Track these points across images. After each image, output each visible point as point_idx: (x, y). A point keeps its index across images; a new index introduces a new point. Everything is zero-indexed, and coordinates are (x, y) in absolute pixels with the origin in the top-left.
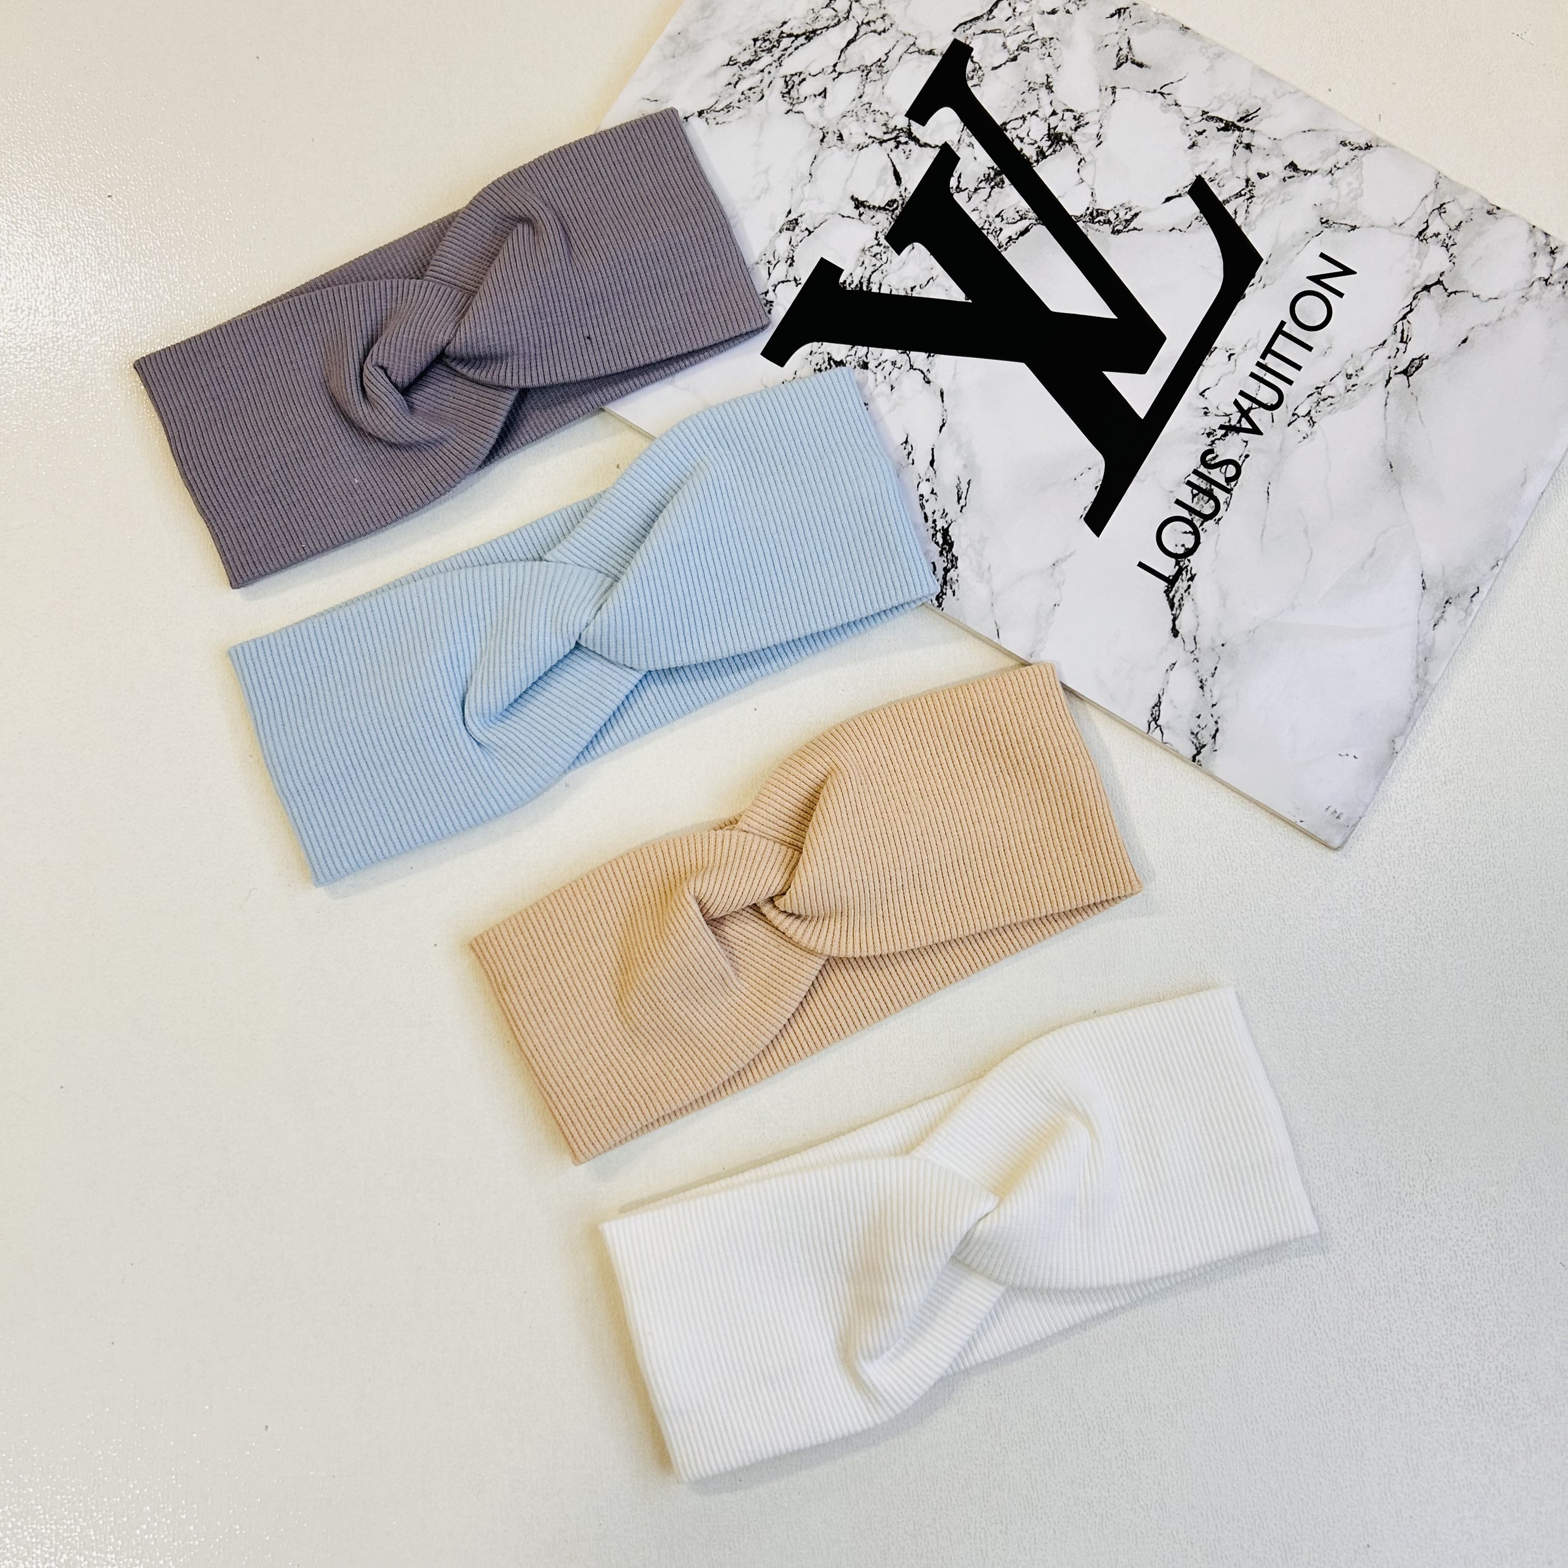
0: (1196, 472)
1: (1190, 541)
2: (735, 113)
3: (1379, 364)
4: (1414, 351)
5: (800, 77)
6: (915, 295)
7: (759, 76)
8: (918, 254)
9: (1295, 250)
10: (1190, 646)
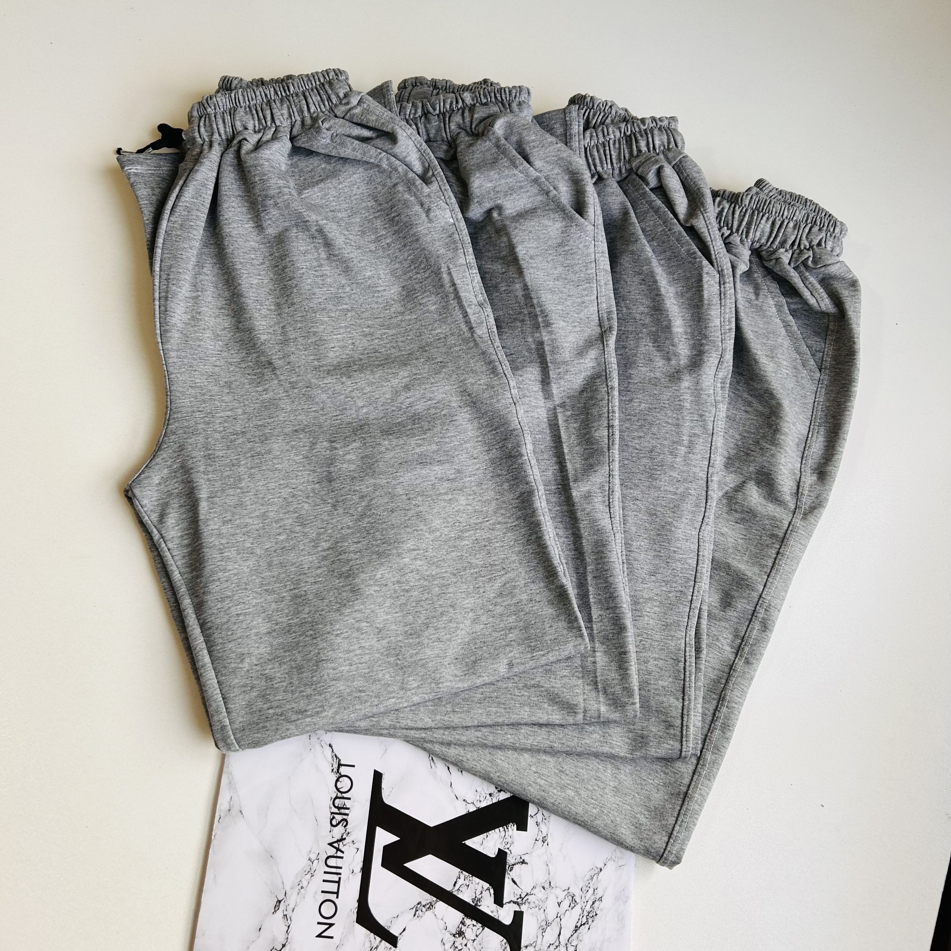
0: (347, 815)
1: (339, 785)
2: (588, 877)
3: (292, 900)
4: (280, 913)
5: (572, 907)
6: (485, 834)
7: (587, 898)
8: (492, 853)
9: (344, 934)
10: (323, 743)
